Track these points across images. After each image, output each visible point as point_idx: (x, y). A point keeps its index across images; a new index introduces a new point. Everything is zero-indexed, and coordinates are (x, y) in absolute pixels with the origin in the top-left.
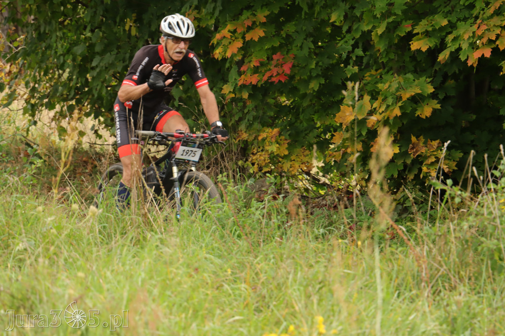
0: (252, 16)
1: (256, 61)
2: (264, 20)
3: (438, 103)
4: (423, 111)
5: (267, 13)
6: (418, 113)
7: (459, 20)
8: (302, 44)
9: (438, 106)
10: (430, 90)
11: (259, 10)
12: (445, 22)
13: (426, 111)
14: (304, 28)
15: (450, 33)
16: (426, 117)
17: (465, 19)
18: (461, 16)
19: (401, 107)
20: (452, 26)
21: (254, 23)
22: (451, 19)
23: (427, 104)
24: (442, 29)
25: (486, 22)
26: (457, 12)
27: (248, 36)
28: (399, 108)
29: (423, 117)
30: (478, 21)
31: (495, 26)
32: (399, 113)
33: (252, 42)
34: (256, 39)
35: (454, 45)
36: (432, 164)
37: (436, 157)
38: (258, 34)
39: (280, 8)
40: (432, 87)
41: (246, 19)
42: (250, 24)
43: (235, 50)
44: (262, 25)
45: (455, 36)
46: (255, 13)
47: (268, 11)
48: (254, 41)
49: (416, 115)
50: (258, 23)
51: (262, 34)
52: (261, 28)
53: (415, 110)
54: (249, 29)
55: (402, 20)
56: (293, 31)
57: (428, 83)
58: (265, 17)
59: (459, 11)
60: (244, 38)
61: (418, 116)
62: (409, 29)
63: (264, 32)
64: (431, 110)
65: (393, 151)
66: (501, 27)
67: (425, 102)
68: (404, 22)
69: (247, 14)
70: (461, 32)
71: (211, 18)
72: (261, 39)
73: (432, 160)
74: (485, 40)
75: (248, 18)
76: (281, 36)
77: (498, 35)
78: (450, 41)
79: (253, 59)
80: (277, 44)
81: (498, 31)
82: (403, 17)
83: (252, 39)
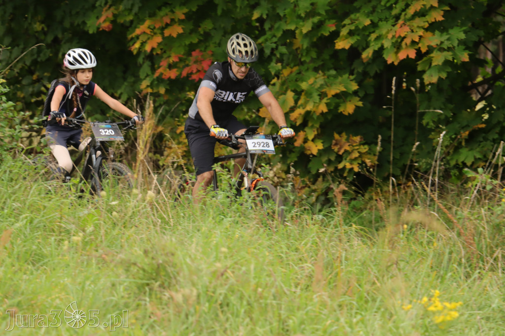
0: (170, 13)
1: (175, 57)
2: (183, 17)
3: (360, 100)
4: (345, 108)
5: (186, 10)
6: (341, 110)
7: (380, 20)
8: (221, 40)
9: (360, 104)
10: (354, 87)
11: (178, 8)
12: (368, 22)
13: (349, 108)
14: (222, 25)
15: (374, 32)
16: (349, 114)
17: (386, 20)
18: (383, 16)
19: (327, 104)
20: (374, 25)
21: (172, 20)
22: (372, 18)
23: (350, 101)
24: (365, 28)
25: (408, 23)
26: (378, 12)
27: (167, 33)
28: (325, 105)
29: (346, 114)
30: (400, 22)
31: (418, 27)
32: (325, 110)
33: (170, 38)
34: (175, 35)
35: (377, 44)
36: (356, 159)
37: (359, 152)
38: (176, 30)
39: (198, 6)
40: (356, 84)
41: (164, 16)
42: (168, 21)
43: (155, 45)
44: (181, 22)
45: (378, 35)
46: (174, 10)
47: (187, 8)
48: (173, 37)
49: (339, 111)
50: (176, 20)
51: (181, 31)
52: (179, 25)
53: (337, 106)
54: (167, 25)
55: (325, 19)
56: (210, 28)
57: (351, 80)
58: (184, 14)
59: (380, 11)
60: (162, 34)
61: (341, 112)
62: (333, 29)
63: (183, 28)
64: (354, 107)
65: (316, 146)
66: (424, 29)
67: (348, 99)
68: (327, 21)
69: (165, 10)
70: (384, 32)
71: (129, 14)
72: (179, 35)
73: (356, 155)
74: (408, 41)
75: (167, 15)
76: (199, 32)
77: (421, 37)
78: (373, 39)
79: (173, 55)
80: (195, 41)
81: (421, 33)
82: (326, 17)
83: (170, 35)
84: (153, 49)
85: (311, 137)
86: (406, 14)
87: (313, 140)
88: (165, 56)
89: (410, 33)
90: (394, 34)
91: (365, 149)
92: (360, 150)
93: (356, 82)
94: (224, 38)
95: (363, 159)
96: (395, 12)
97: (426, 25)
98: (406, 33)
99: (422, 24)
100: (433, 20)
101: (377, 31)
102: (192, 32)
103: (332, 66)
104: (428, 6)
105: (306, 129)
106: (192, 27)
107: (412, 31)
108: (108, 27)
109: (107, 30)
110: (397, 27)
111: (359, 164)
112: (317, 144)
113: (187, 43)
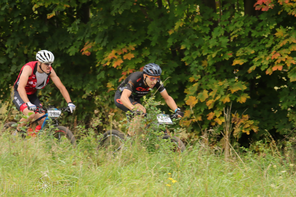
0: (126, 47)
2: (134, 49)
3: (249, 95)
4: (241, 99)
7: (259, 51)
9: (249, 97)
10: (245, 88)
11: (130, 43)
12: (253, 52)
13: (243, 99)
15: (256, 57)
16: (243, 103)
17: (262, 50)
18: (261, 48)
19: (230, 98)
20: (256, 54)
21: (128, 50)
22: (255, 50)
23: (243, 96)
24: (252, 55)
25: (278, 52)
26: (257, 46)
27: (125, 57)
28: (229, 98)
29: (241, 102)
30: (273, 51)
31: (285, 54)
32: (229, 101)
33: (127, 60)
34: (130, 59)
35: (258, 64)
36: (248, 128)
37: (249, 124)
38: (130, 56)
39: (142, 42)
40: (245, 86)
41: (123, 48)
42: (126, 51)
43: (119, 64)
44: (132, 51)
45: (259, 59)
46: (128, 45)
47: (136, 44)
48: (128, 60)
49: (237, 101)
50: (130, 51)
51: (133, 57)
52: (131, 53)
53: (236, 99)
54: (125, 53)
55: (226, 51)
56: (148, 54)
57: (243, 84)
58: (134, 47)
59: (258, 46)
60: (122, 58)
61: (239, 102)
62: (231, 56)
63: (134, 55)
64: (246, 99)
65: (221, 120)
66: (288, 55)
67: (242, 95)
68: (227, 52)
69: (123, 45)
70: (263, 57)
71: (100, 46)
72: (132, 59)
73: (248, 126)
74: (279, 61)
75: (124, 47)
76: (142, 57)
77: (286, 59)
78: (256, 61)
79: (129, 69)
80: (141, 62)
81: (286, 56)
82: (227, 50)
83: (127, 59)
84: (117, 66)
85: (218, 116)
86: (276, 47)
87: (219, 118)
88: (124, 70)
89: (280, 57)
90: (270, 58)
91: (252, 122)
92: (249, 123)
93: (245, 85)
94: (157, 60)
95: (252, 128)
96: (267, 46)
97: (289, 53)
98: (278, 57)
99: (287, 52)
100: (293, 50)
101: (258, 57)
102: (138, 57)
103: (225, 76)
104: (290, 43)
105: (215, 111)
106: (138, 54)
107: (281, 56)
108: (88, 54)
109: (88, 55)
110: (272, 55)
111: (249, 130)
112: (221, 119)
113: (136, 63)
